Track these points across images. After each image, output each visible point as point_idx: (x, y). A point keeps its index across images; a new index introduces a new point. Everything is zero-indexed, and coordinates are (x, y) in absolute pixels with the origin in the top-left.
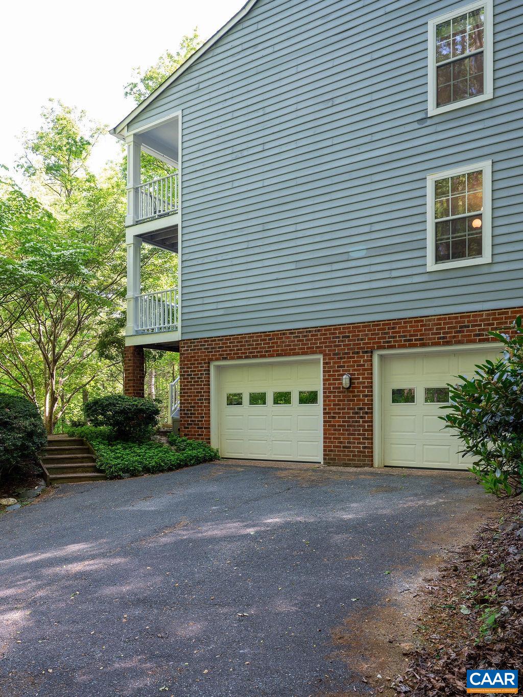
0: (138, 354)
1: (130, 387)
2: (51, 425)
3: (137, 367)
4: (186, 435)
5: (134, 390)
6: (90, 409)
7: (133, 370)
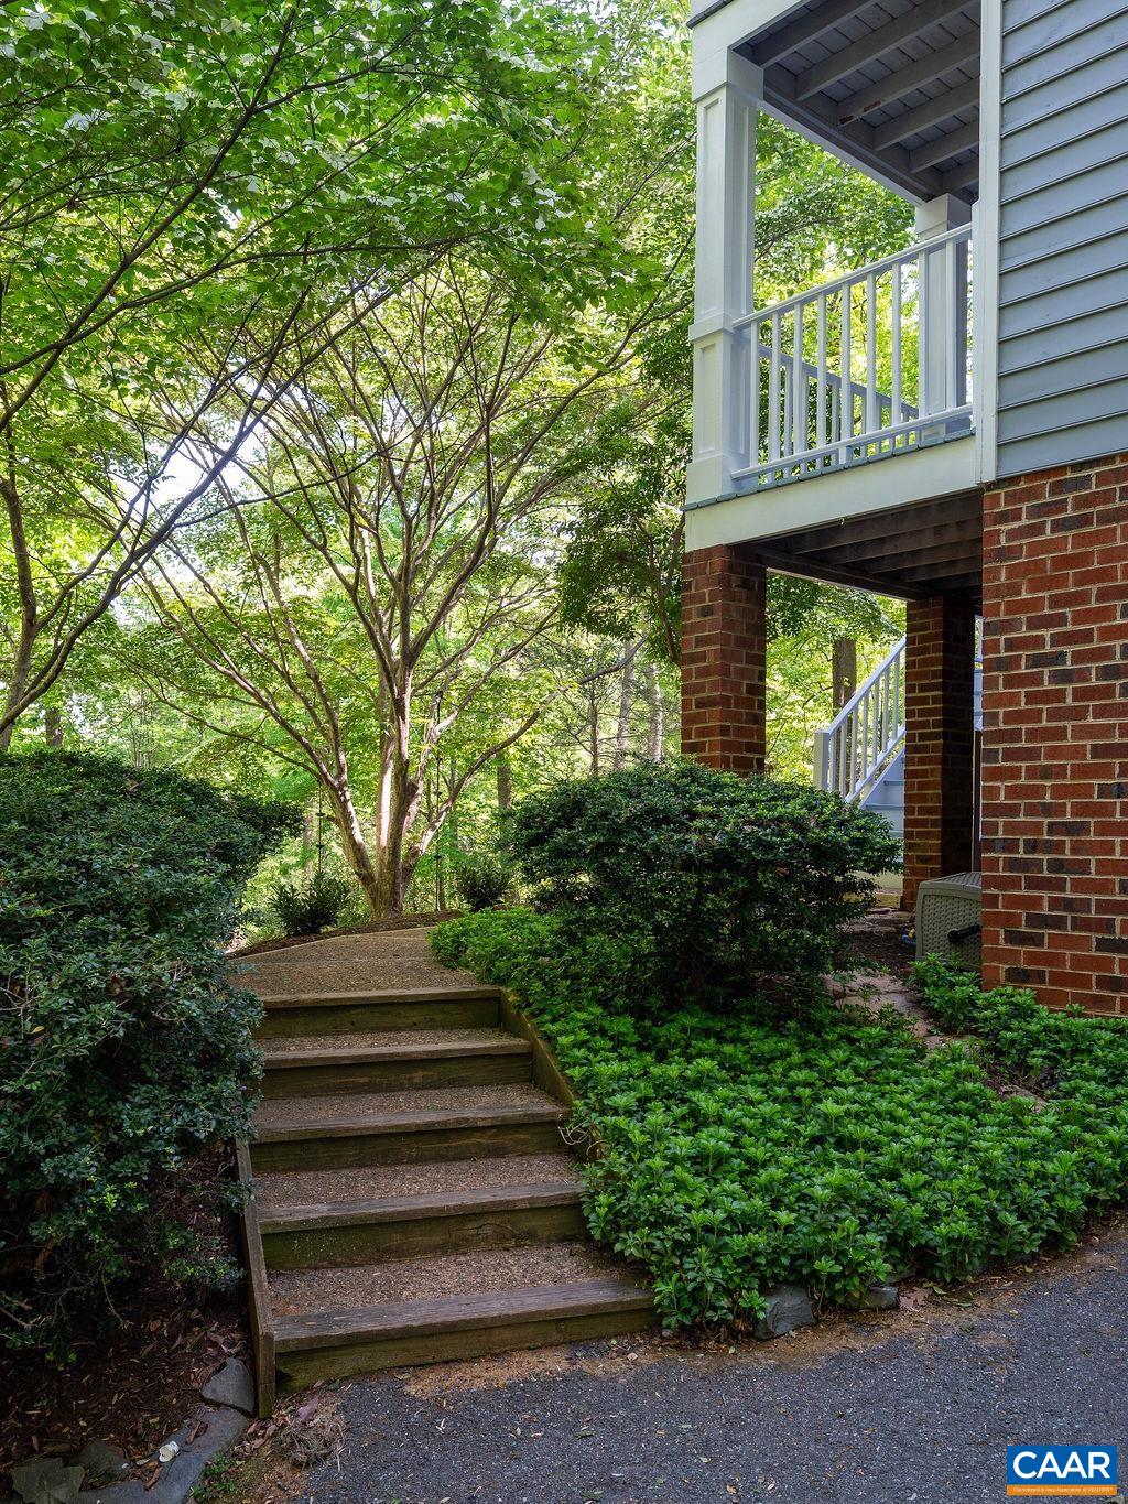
0: (745, 584)
1: (703, 732)
2: (395, 876)
3: (741, 642)
4: (1019, 977)
5: (725, 746)
6: (537, 841)
7: (724, 655)
